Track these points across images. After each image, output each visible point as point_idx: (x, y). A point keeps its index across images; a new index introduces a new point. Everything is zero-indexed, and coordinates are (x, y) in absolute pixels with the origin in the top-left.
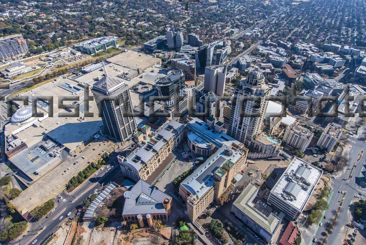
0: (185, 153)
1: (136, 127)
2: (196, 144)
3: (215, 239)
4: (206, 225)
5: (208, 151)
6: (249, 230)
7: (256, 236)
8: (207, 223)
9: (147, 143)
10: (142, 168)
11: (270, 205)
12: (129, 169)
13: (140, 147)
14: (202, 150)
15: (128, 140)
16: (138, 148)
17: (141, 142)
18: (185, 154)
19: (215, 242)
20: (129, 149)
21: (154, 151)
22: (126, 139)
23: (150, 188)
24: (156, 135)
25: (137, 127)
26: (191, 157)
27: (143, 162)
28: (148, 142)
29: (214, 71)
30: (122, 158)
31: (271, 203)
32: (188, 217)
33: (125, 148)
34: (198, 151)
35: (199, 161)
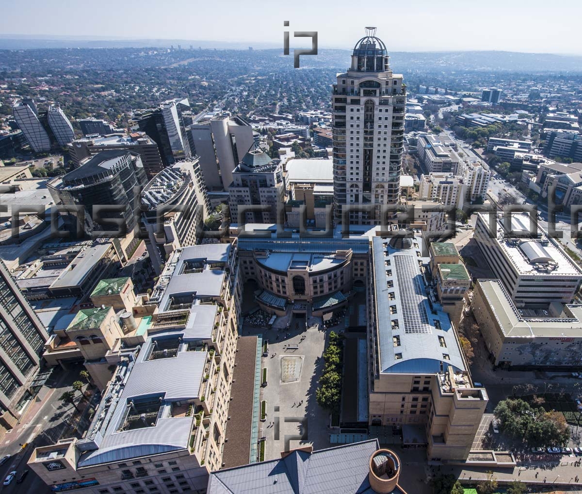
0: (278, 317)
1: (45, 334)
2: (305, 268)
3: (540, 453)
4: (489, 439)
5: (342, 273)
6: (553, 374)
7: (574, 374)
8: (486, 434)
9: (148, 339)
10: (195, 428)
11: (523, 305)
12: (128, 474)
13: (125, 364)
14: (325, 277)
15: (29, 394)
16: (119, 371)
17: (119, 344)
18: (279, 320)
19: (545, 460)
20: (53, 420)
21: (196, 345)
22: (19, 392)
23: (276, 477)
24: (165, 300)
25: (51, 332)
26: (302, 316)
27: (180, 406)
28: (150, 333)
29: (222, 123)
30: (62, 450)
31: (522, 302)
32: (445, 461)
33: (31, 429)
34: (315, 287)
35: (328, 312)
